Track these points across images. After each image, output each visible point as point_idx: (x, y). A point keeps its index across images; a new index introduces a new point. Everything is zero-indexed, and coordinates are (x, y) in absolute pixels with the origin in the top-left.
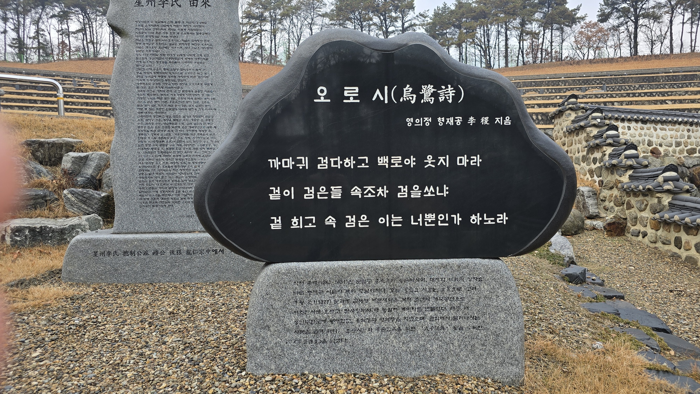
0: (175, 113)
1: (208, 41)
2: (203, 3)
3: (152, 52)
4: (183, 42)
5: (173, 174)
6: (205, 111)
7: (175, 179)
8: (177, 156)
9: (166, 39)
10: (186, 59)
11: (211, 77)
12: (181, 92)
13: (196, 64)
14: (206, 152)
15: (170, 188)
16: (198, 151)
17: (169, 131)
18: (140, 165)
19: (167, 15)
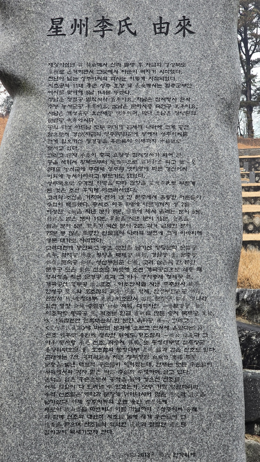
0: (120, 241)
1: (188, 99)
2: (179, 28)
3: (78, 122)
4: (138, 102)
5: (112, 365)
6: (180, 237)
7: (117, 375)
8: (122, 328)
9: (106, 96)
10: (144, 134)
11: (192, 168)
12: (133, 198)
13: (164, 143)
14: (180, 320)
15: (106, 395)
16: (164, 318)
17: (107, 277)
18: (48, 346)
19: (109, 50)
